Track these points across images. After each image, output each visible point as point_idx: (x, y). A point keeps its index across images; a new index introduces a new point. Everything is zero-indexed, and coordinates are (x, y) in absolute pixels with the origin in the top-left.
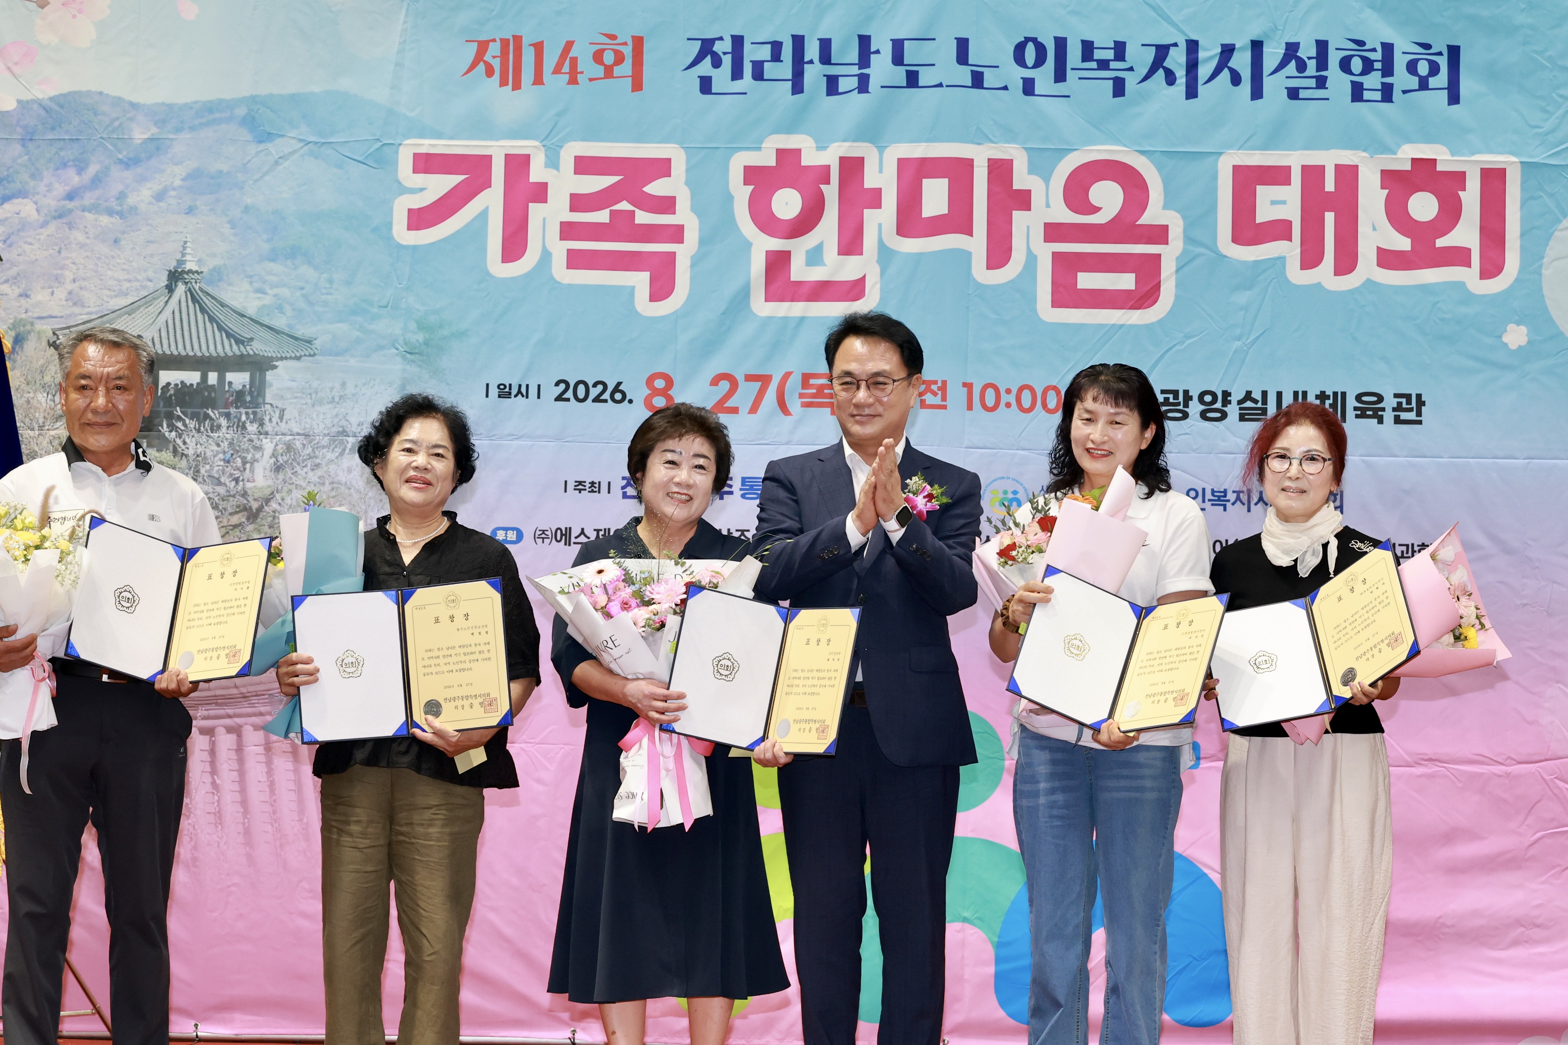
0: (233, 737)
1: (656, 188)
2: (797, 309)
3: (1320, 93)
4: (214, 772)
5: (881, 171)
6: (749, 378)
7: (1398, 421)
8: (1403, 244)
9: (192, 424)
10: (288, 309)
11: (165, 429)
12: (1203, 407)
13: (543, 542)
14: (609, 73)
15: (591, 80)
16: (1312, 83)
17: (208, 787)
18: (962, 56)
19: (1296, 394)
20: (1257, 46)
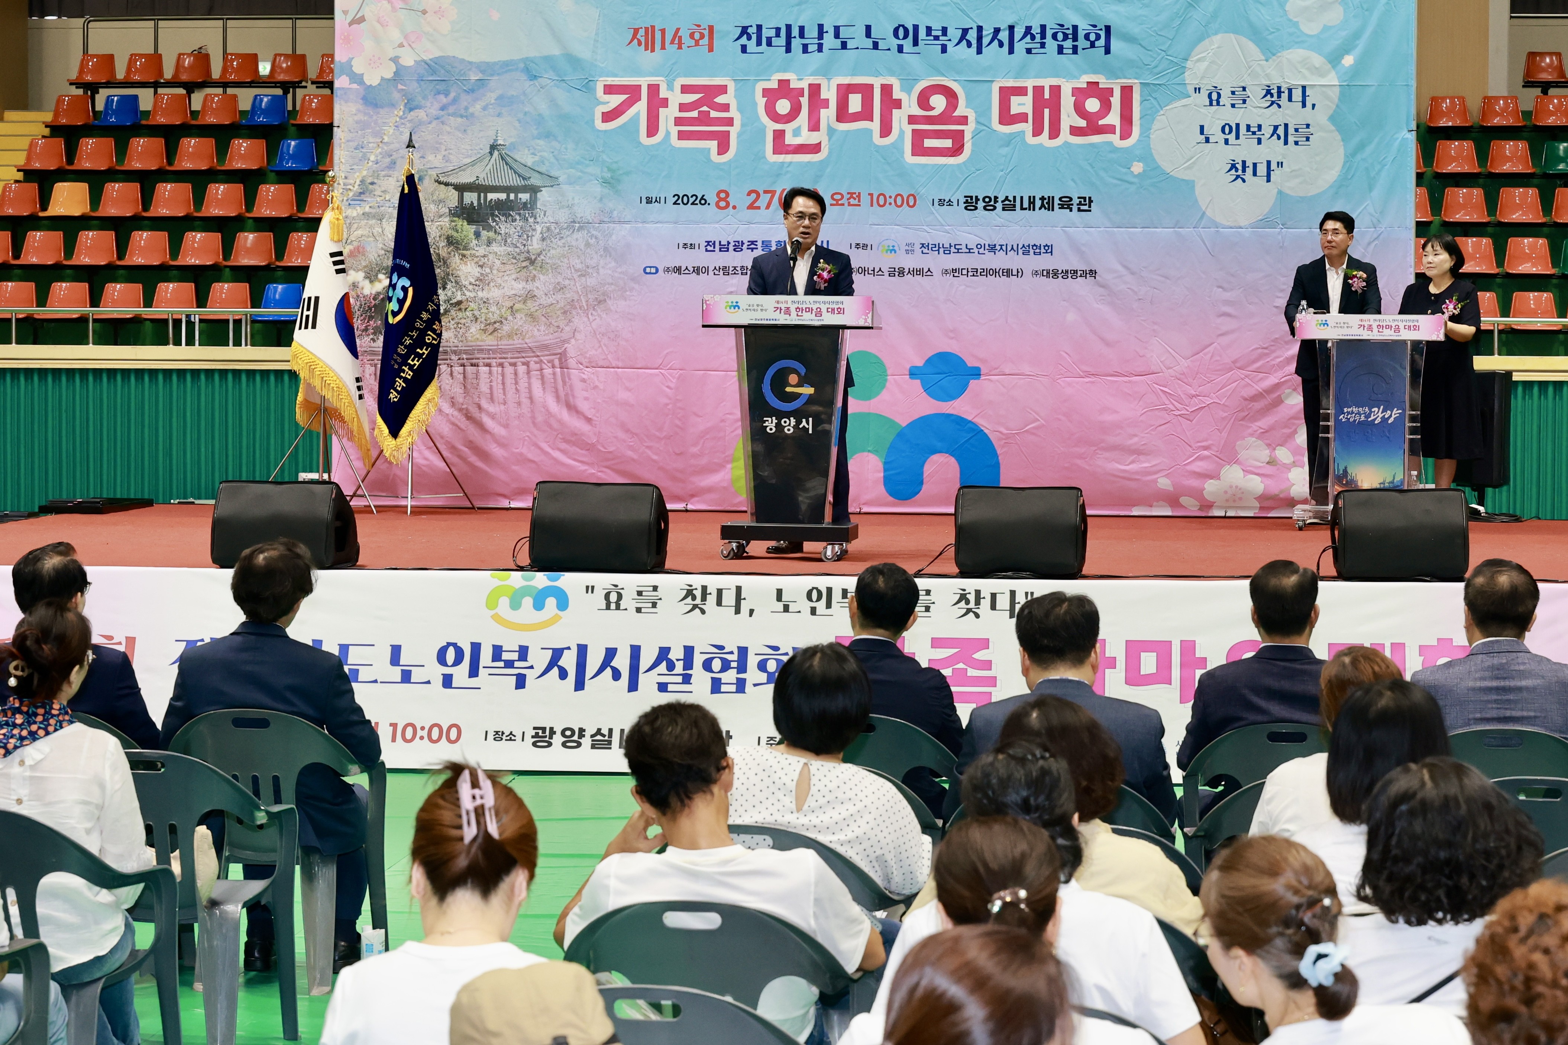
0: (525, 367)
1: (721, 99)
2: (789, 158)
3: (1042, 50)
4: (516, 383)
5: (829, 90)
6: (766, 192)
7: (1079, 210)
8: (1083, 123)
9: (503, 219)
10: (547, 164)
11: (490, 221)
12: (984, 204)
13: (668, 273)
14: (697, 43)
15: (688, 47)
16: (1039, 45)
17: (514, 391)
18: (868, 34)
19: (1030, 197)
20: (1012, 28)
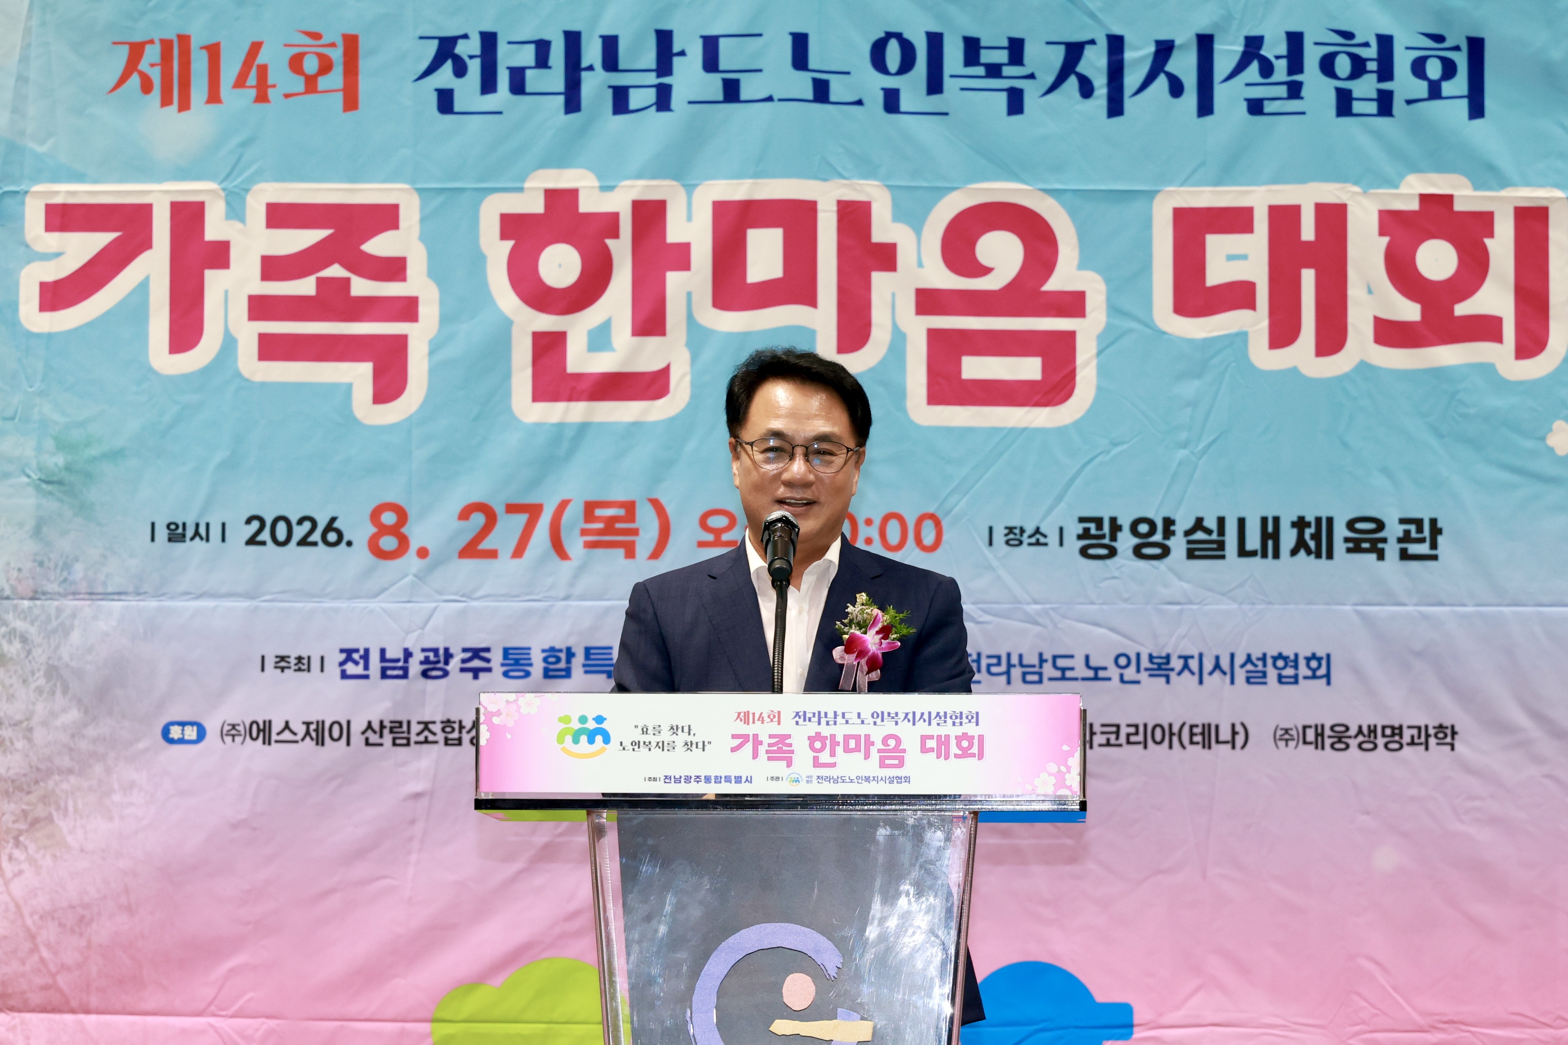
1: (379, 246)
2: (579, 411)
3: (1294, 105)
5: (689, 218)
6: (512, 509)
7: (1404, 555)
12: (1136, 541)
13: (233, 740)
14: (311, 85)
15: (287, 96)
16: (1283, 91)
18: (800, 60)
19: (1264, 520)
20: (1205, 43)
